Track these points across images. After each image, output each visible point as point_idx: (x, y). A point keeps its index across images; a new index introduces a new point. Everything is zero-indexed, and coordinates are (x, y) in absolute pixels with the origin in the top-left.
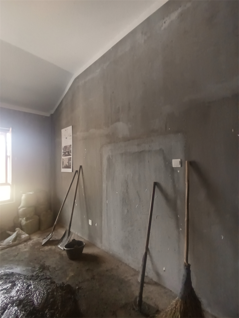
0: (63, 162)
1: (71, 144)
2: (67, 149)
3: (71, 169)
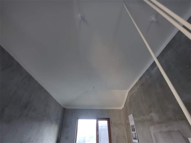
1: (134, 124)
2: (133, 127)
3: (137, 140)
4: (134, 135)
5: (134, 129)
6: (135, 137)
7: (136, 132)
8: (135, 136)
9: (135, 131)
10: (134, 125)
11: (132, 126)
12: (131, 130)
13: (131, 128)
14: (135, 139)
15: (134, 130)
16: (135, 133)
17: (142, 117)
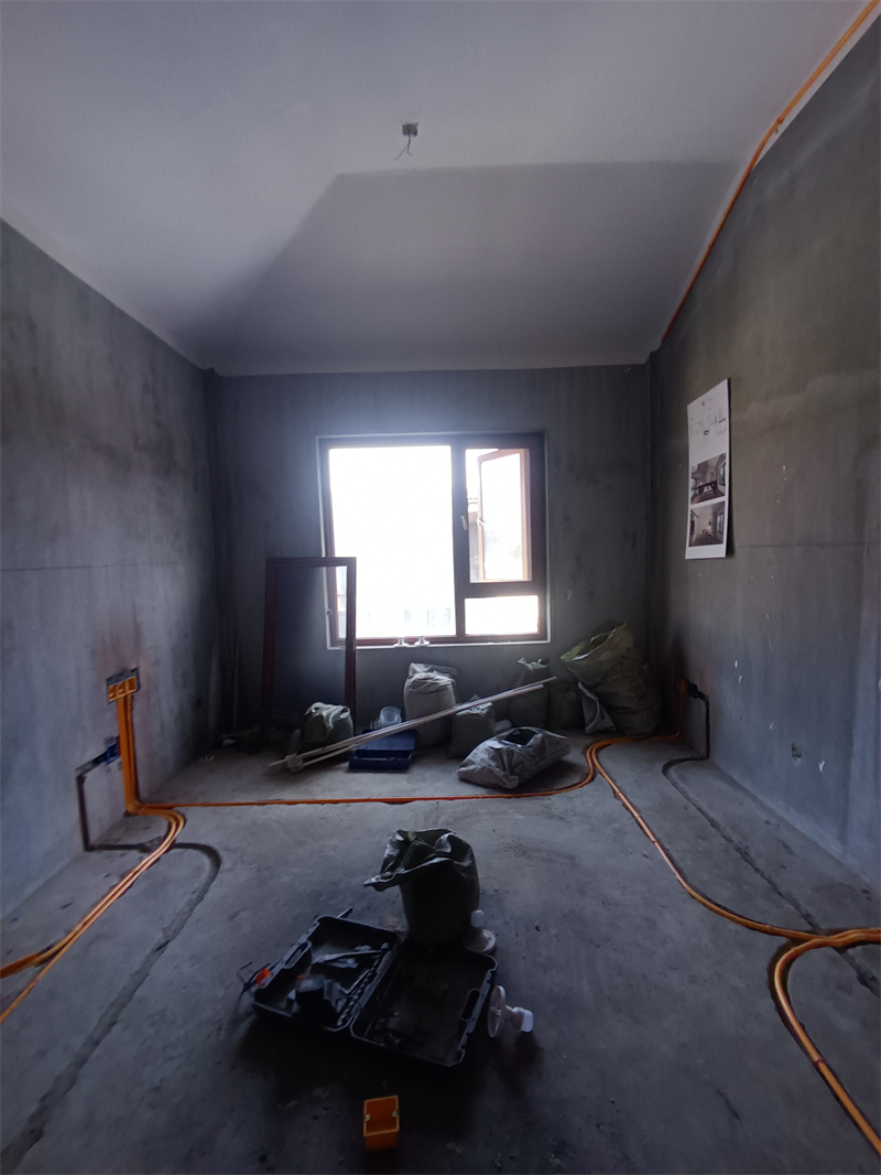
0: (693, 523)
1: (726, 451)
2: (711, 470)
3: (724, 546)
4: (710, 517)
5: (714, 484)
6: (709, 528)
7: (725, 499)
8: (714, 523)
9: (718, 494)
10: (722, 457)
11: (703, 467)
12: (691, 494)
13: (691, 480)
14: (709, 539)
15: (715, 488)
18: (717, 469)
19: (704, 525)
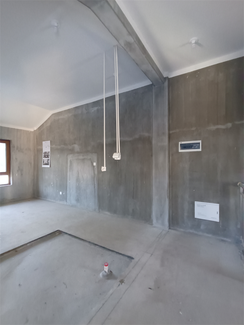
0: (43, 161)
1: (50, 151)
3: (49, 165)
5: (48, 156)
6: (47, 163)
7: (50, 158)
10: (49, 152)
11: (45, 153)
12: (43, 156)
13: (43, 154)
16: (48, 160)
17: (62, 146)
18: (48, 153)
19: (46, 162)
